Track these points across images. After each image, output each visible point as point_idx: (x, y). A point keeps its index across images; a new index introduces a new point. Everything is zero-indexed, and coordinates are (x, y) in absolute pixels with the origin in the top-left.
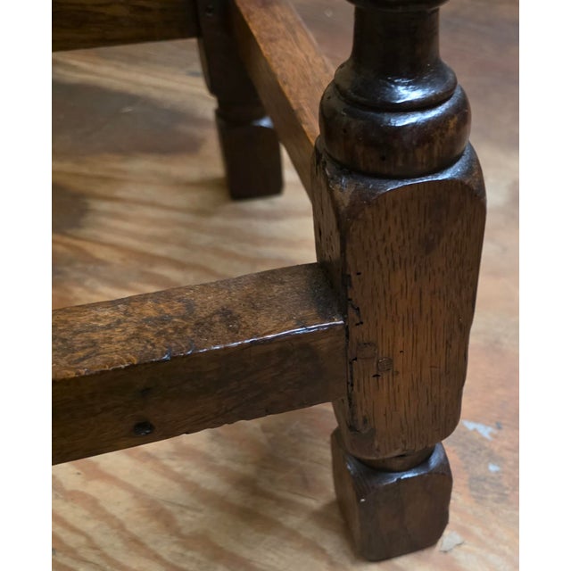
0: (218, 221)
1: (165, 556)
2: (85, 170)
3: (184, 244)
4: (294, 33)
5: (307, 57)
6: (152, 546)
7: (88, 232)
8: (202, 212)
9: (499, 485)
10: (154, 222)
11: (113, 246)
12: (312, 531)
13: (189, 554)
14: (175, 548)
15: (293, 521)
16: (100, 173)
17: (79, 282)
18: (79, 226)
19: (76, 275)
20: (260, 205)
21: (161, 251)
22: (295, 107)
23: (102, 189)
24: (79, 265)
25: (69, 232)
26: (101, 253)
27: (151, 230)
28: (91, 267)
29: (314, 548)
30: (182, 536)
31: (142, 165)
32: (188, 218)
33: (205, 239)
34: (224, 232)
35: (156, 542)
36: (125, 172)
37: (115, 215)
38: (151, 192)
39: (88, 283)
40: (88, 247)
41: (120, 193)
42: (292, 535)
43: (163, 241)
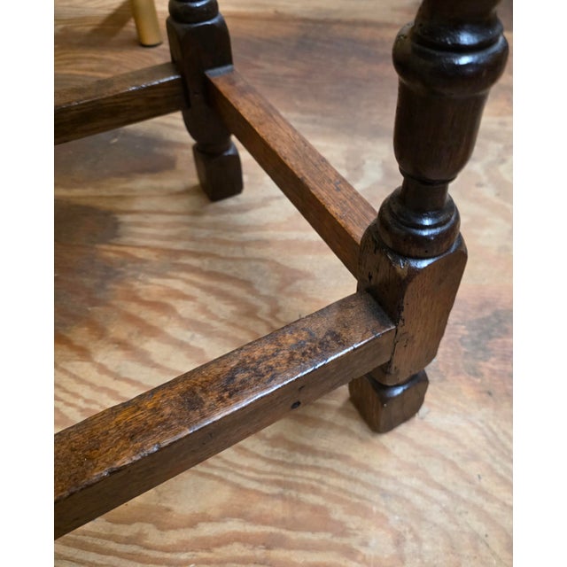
0: (207, 219)
1: (263, 454)
2: (104, 193)
3: (192, 239)
4: (272, 116)
5: (288, 134)
6: (252, 449)
7: (126, 240)
8: (195, 213)
9: (439, 371)
10: (166, 225)
11: (145, 247)
12: (342, 421)
13: (276, 450)
14: (266, 448)
15: (329, 416)
16: (115, 194)
17: (135, 278)
18: (118, 236)
19: (130, 273)
20: (230, 202)
21: (179, 246)
22: (300, 177)
23: (122, 206)
24: (130, 265)
25: (112, 241)
26: (141, 254)
27: (167, 232)
28: (138, 265)
29: (345, 430)
30: (268, 440)
31: (142, 183)
32: (187, 219)
33: (204, 233)
34: (215, 226)
35: (253, 446)
36: (131, 190)
37: (139, 224)
38: (156, 203)
39: (140, 278)
40: (130, 250)
41: (136, 207)
42: (331, 425)
43: (178, 238)
